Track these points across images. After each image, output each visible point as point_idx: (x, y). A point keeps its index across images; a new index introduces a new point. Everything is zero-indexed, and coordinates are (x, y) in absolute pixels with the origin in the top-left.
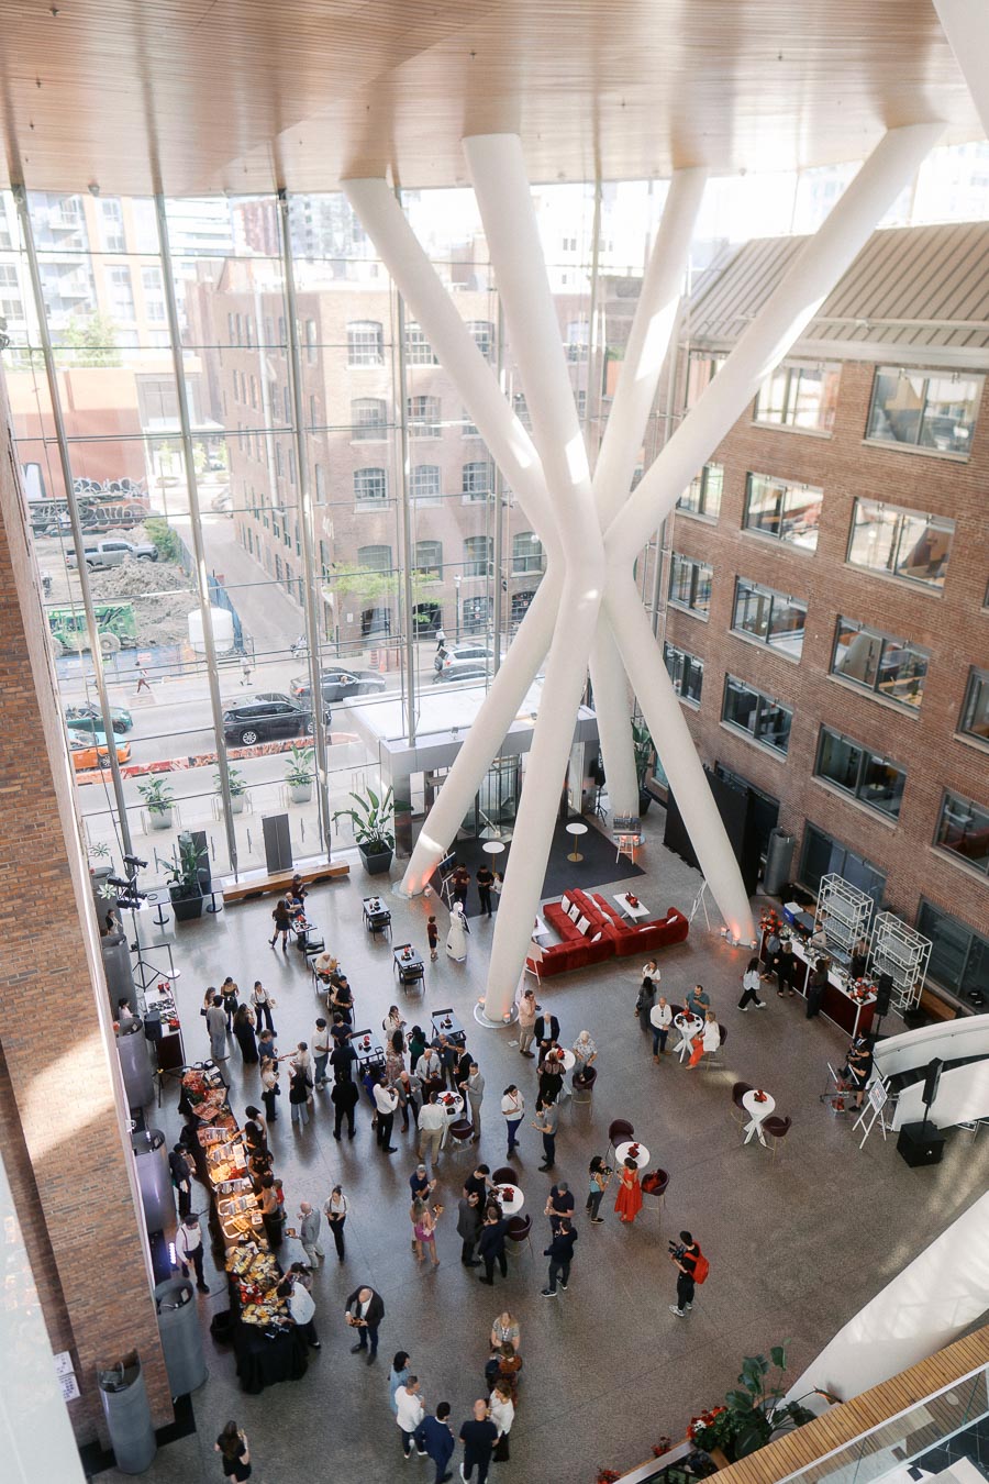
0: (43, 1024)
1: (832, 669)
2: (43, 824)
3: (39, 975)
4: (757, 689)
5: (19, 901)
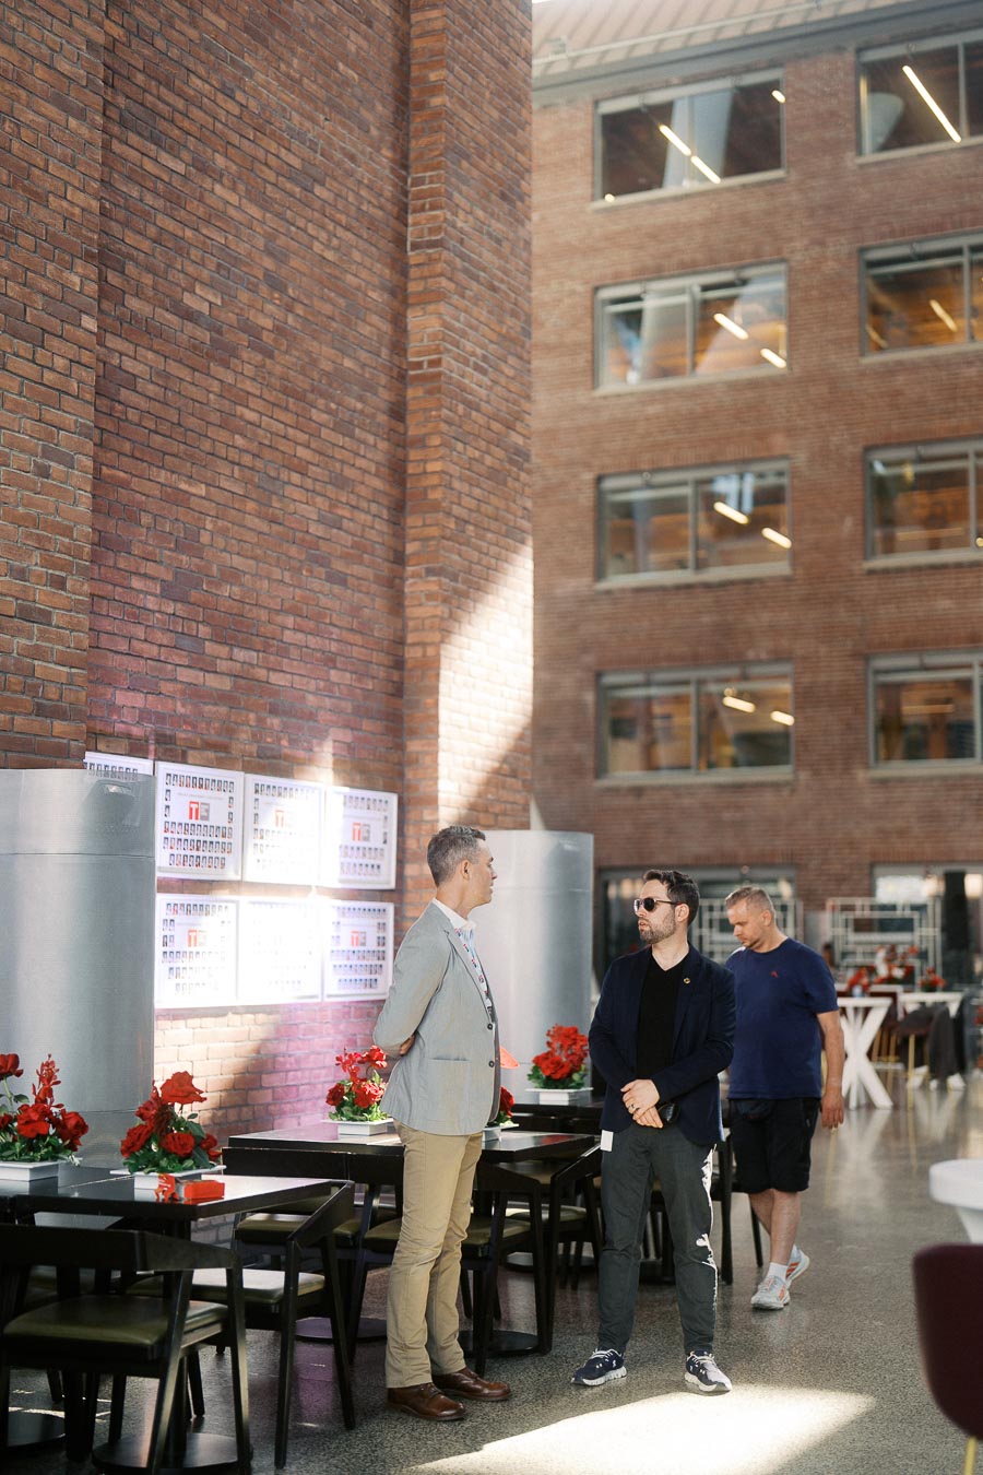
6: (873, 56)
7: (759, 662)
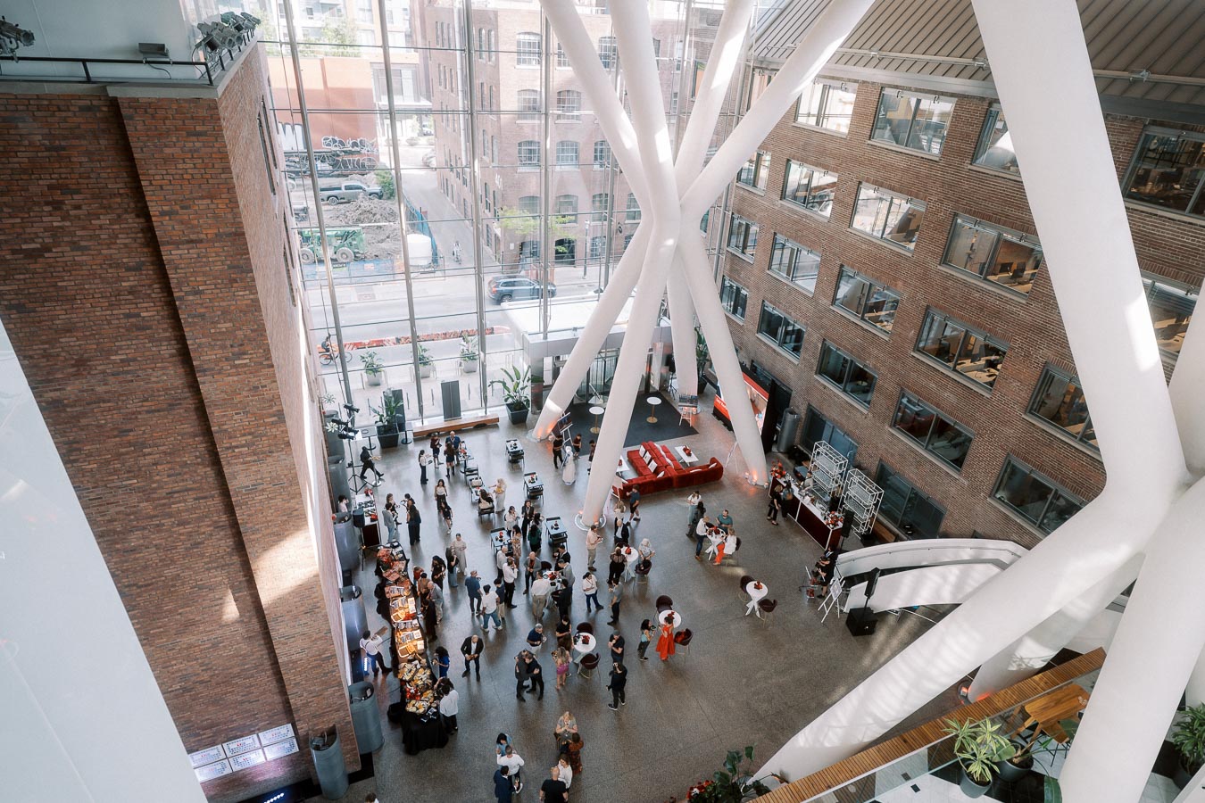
0: (268, 518)
1: (833, 302)
2: (265, 386)
3: (265, 486)
4: (782, 311)
5: (250, 437)
7: (869, 367)
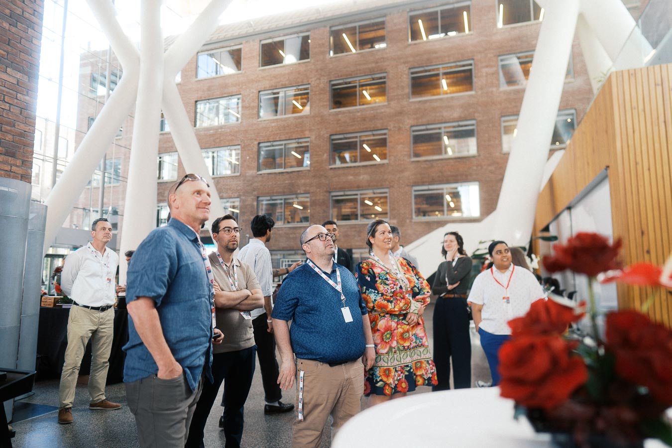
1: (258, 170)
6: (334, 29)
7: (301, 194)
